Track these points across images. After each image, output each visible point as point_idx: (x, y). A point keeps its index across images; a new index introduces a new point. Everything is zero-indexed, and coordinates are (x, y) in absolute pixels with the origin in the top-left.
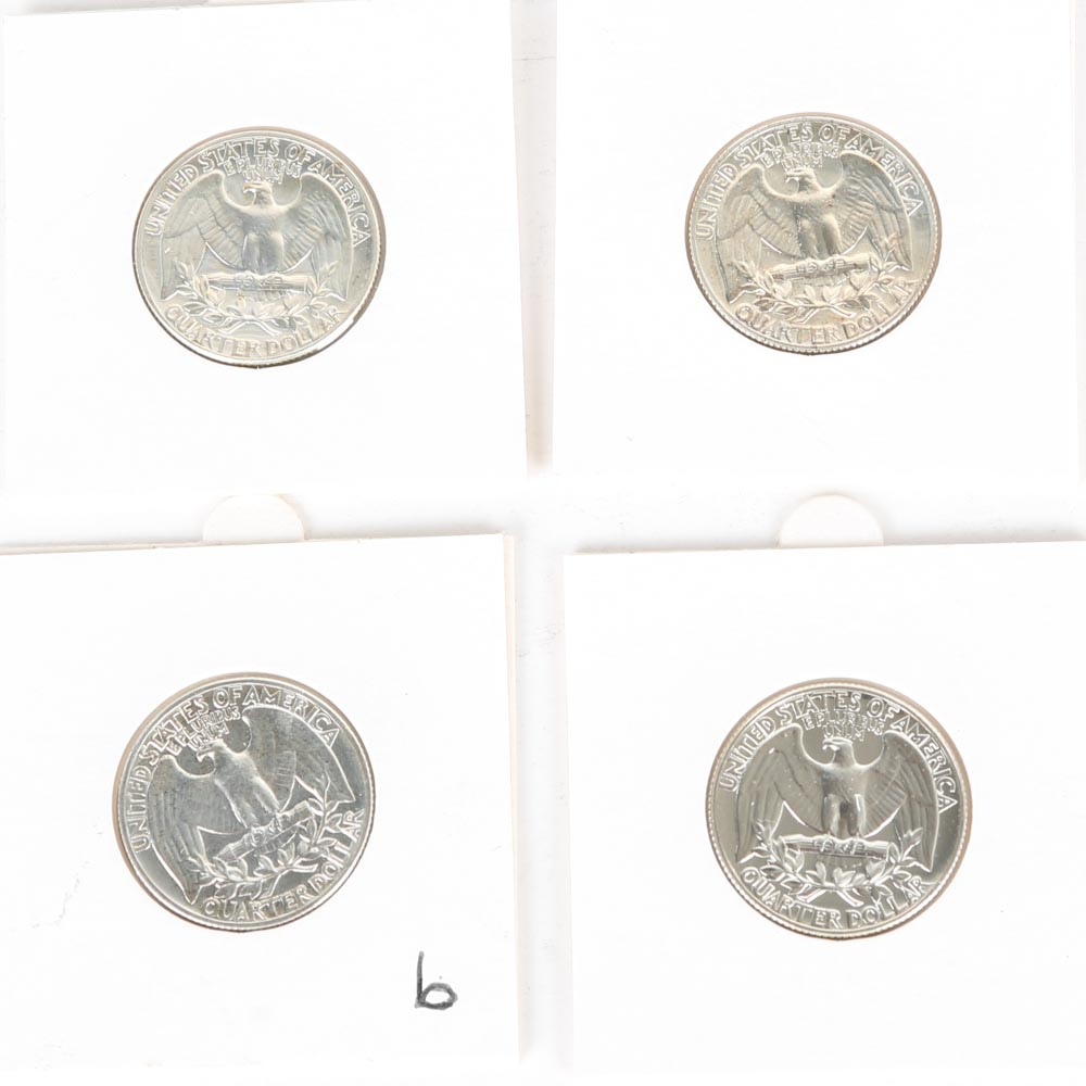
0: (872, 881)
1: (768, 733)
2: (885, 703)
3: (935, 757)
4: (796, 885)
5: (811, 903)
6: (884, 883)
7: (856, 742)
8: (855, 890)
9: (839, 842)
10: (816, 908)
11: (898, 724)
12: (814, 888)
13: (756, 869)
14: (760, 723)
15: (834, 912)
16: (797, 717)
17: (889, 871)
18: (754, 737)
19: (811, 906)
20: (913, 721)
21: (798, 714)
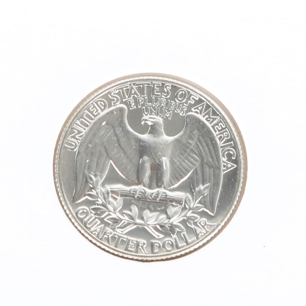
0: (171, 221)
1: (102, 110)
2: (189, 92)
3: (222, 133)
4: (116, 221)
5: (126, 234)
6: (180, 222)
7: (166, 120)
8: (158, 227)
9: (149, 191)
10: (129, 238)
11: (197, 108)
12: (129, 224)
13: (86, 208)
14: (96, 103)
15: (142, 241)
16: (124, 100)
17: (183, 214)
18: (92, 113)
19: (125, 236)
20: (208, 107)
21: (125, 98)
